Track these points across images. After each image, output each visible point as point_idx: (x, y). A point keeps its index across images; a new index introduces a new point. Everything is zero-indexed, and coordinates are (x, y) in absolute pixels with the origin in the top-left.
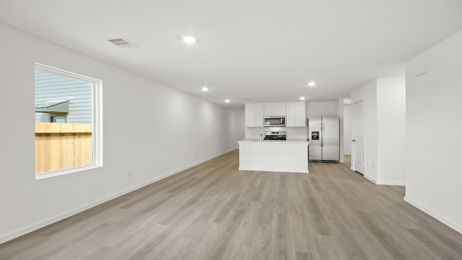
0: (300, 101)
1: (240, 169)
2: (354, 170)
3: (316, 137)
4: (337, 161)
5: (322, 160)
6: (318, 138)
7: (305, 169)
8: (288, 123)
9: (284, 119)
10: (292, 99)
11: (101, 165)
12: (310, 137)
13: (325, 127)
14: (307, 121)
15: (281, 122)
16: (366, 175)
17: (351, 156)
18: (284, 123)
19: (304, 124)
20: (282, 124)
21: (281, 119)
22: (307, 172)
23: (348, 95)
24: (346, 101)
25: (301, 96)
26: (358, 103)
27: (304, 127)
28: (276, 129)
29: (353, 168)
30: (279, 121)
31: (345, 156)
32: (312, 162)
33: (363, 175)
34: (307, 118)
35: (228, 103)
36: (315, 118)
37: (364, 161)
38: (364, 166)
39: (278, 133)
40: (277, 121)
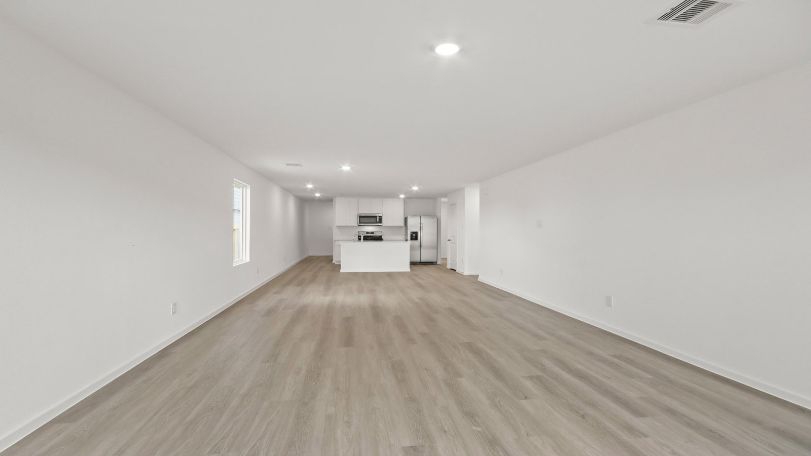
0: (400, 198)
1: (341, 271)
2: (449, 268)
3: (414, 236)
4: (435, 262)
5: (420, 262)
6: (416, 239)
7: (407, 268)
8: (385, 222)
9: (380, 218)
10: (391, 195)
11: (248, 260)
12: (409, 238)
13: (424, 226)
14: (406, 220)
15: (378, 220)
16: (458, 270)
17: (447, 259)
18: (380, 221)
19: (402, 224)
20: (379, 223)
21: (378, 218)
22: (409, 270)
23: (445, 195)
24: (443, 200)
25: (401, 194)
26: (452, 205)
27: (401, 227)
28: (370, 229)
29: (449, 267)
30: (375, 219)
31: (442, 259)
32: (413, 264)
33: (455, 270)
34: (405, 216)
35: (319, 197)
36: (414, 216)
37: (456, 258)
38: (456, 263)
39: (373, 233)
40: (373, 220)
